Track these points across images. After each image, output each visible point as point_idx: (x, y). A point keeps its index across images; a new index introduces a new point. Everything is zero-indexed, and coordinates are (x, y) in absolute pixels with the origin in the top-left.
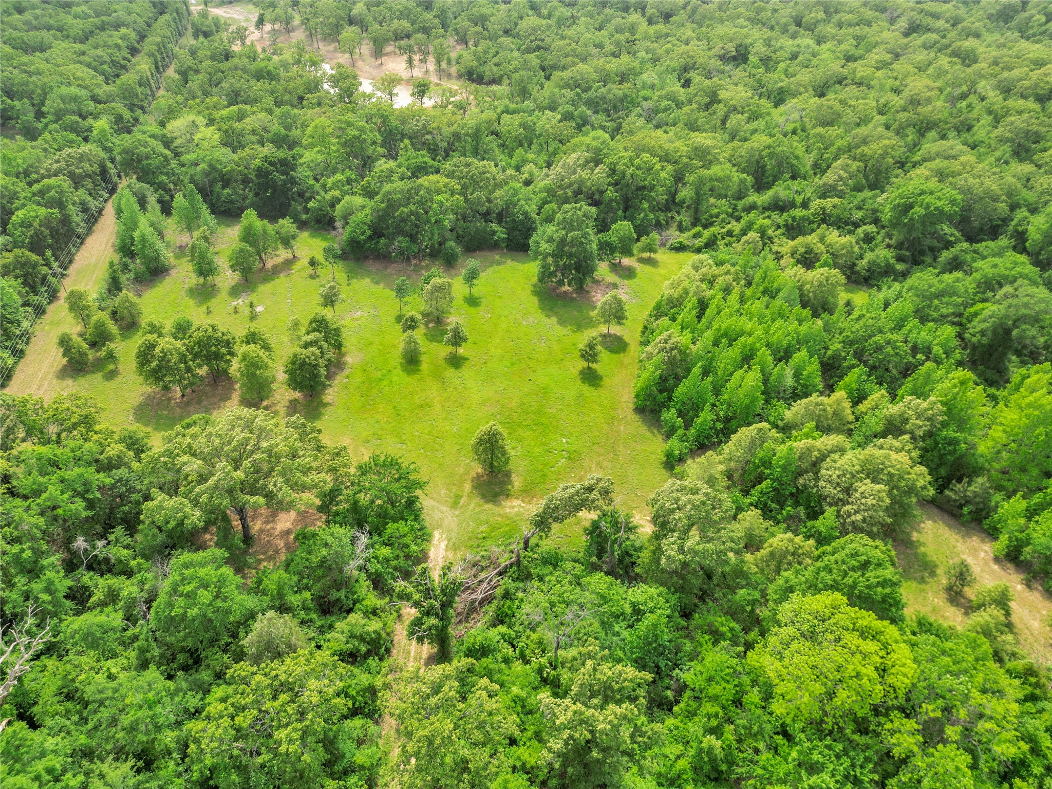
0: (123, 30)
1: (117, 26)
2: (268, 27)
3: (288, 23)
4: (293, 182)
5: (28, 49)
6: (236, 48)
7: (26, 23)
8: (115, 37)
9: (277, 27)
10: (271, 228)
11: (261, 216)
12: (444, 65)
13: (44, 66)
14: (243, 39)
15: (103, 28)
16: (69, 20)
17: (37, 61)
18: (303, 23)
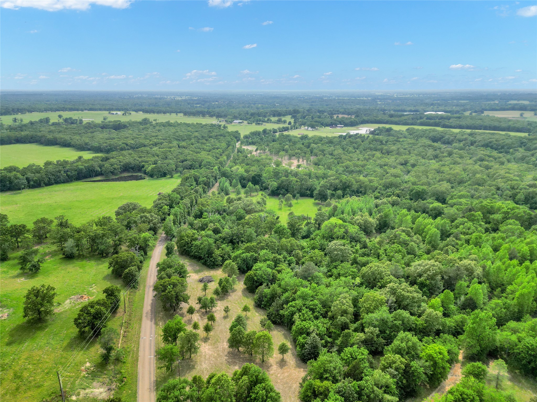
0: (219, 150)
1: (217, 149)
2: (258, 151)
3: (264, 150)
4: (261, 180)
5: (197, 153)
6: (249, 155)
7: (195, 147)
8: (217, 151)
9: (261, 151)
10: (254, 187)
11: (252, 184)
12: (309, 162)
13: (200, 156)
14: (251, 153)
15: (214, 149)
16: (205, 147)
17: (199, 155)
18: (269, 150)
